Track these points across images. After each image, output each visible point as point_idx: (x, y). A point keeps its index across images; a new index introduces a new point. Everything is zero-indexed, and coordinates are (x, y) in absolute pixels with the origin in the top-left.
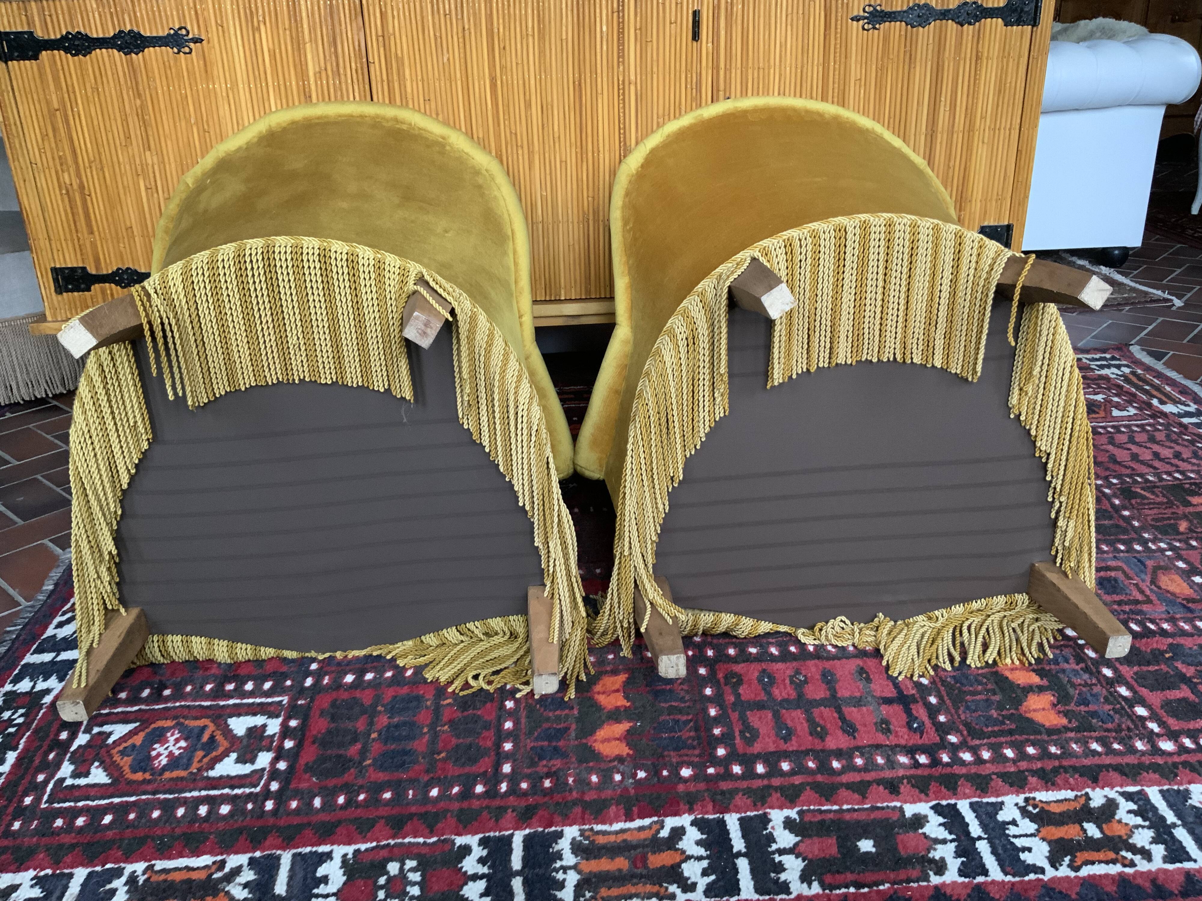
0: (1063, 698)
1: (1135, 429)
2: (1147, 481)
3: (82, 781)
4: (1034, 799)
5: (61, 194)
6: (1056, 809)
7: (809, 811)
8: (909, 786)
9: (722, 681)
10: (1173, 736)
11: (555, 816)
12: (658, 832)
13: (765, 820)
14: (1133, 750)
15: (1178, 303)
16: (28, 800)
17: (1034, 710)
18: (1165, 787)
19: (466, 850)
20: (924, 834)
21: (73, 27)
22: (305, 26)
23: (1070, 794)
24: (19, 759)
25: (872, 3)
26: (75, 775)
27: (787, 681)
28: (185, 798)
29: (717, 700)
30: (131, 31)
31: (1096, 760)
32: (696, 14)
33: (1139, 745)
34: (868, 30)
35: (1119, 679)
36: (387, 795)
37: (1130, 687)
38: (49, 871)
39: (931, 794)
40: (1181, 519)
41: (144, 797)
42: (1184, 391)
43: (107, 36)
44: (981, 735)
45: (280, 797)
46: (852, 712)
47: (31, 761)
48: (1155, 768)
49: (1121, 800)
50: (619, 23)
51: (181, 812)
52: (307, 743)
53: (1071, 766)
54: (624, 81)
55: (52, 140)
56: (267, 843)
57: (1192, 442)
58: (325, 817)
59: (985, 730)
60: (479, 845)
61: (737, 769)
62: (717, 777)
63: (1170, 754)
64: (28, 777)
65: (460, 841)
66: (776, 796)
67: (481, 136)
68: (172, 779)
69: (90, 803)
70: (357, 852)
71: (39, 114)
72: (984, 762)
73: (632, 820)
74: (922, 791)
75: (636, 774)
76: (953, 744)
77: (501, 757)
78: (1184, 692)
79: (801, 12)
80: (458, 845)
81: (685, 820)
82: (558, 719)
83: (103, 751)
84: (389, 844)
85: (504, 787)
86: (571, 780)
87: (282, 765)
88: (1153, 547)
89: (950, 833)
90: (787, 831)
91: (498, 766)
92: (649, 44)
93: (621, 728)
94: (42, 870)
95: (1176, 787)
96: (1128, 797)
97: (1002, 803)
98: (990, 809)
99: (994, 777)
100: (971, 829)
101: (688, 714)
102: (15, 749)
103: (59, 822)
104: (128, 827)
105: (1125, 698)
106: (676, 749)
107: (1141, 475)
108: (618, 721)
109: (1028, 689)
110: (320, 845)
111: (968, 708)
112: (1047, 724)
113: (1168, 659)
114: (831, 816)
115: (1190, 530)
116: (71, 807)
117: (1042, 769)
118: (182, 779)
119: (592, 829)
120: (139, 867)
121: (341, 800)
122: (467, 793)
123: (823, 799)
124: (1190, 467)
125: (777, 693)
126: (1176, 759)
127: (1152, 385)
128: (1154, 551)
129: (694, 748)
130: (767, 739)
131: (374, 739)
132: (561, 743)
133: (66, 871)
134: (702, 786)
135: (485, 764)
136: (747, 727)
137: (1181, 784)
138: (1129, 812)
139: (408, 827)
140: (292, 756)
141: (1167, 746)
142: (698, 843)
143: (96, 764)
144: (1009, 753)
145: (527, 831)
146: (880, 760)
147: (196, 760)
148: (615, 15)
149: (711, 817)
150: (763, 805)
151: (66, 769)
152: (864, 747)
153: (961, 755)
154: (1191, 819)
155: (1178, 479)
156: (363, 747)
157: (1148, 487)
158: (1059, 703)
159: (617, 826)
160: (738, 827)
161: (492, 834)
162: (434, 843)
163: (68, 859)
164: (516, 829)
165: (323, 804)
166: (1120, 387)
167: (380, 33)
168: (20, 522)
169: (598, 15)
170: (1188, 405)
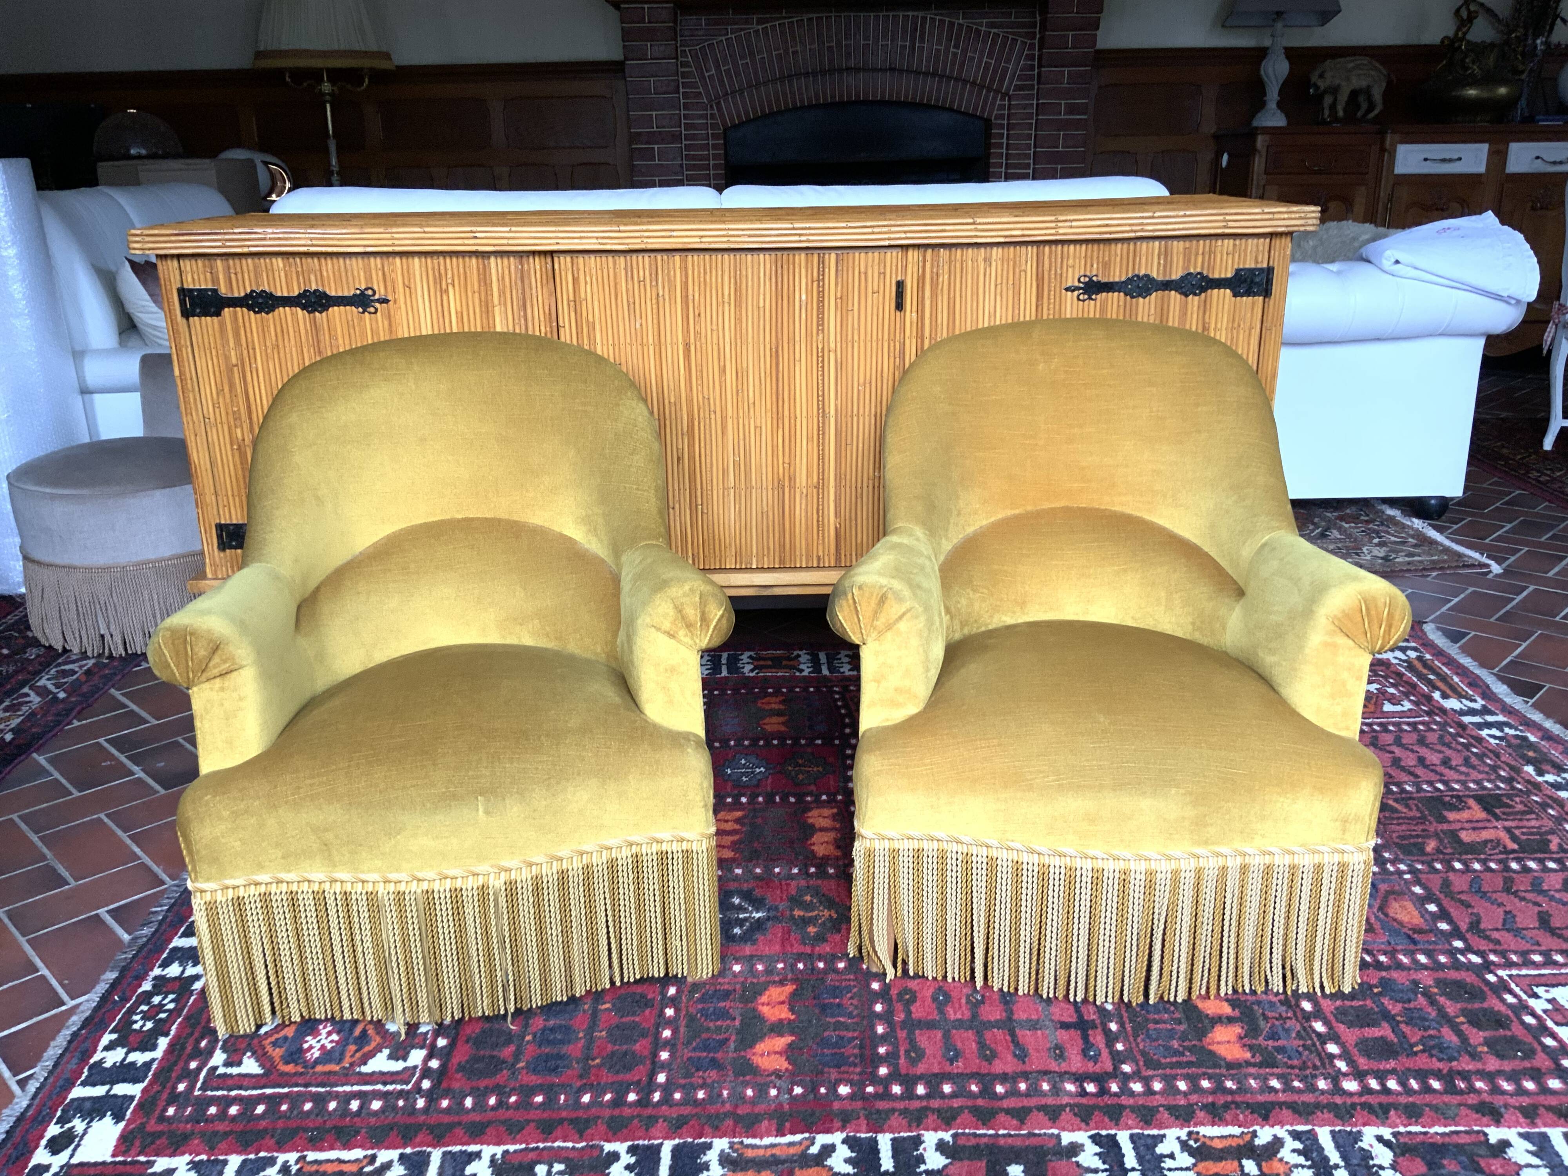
0: (1253, 1030)
1: (1406, 727)
2: (1403, 791)
3: (234, 1071)
4: (1198, 1133)
5: (232, 449)
6: (1217, 1144)
7: (963, 1134)
8: (1071, 1115)
9: (894, 997)
10: (1359, 1075)
11: (706, 1127)
12: (808, 1148)
13: (917, 1141)
14: (1313, 1088)
15: (1496, 568)
16: (181, 1087)
17: (1218, 1043)
18: (1337, 1128)
19: (614, 1157)
20: (1077, 1163)
21: (258, 285)
22: (495, 289)
23: (1236, 1130)
24: (171, 1045)
25: (1088, 274)
26: (227, 1064)
27: (963, 1001)
28: (337, 1092)
29: (886, 1017)
30: (316, 291)
31: (1271, 1097)
32: (900, 285)
33: (1322, 1084)
34: (1084, 301)
35: (1318, 1014)
36: (539, 1099)
37: (1326, 1023)
38: (204, 1157)
39: (1092, 1124)
40: (1429, 837)
41: (296, 1089)
42: (1475, 683)
43: (291, 295)
44: (1157, 1065)
45: (432, 1096)
46: (1025, 1035)
47: (183, 1048)
48: (1333, 1108)
49: (1288, 1140)
50: (819, 292)
51: (332, 1105)
52: (459, 1043)
53: (1243, 1103)
54: (823, 348)
55: (227, 395)
56: (418, 1140)
57: (1467, 746)
58: (477, 1117)
59: (1163, 1061)
60: (628, 1152)
61: (896, 1089)
62: (876, 1096)
63: (1351, 1094)
64: (181, 1064)
65: (608, 1147)
66: (931, 1118)
67: (672, 400)
68: (325, 1073)
69: (243, 1093)
70: (506, 1152)
71: (217, 369)
72: (1153, 1093)
73: (784, 1135)
74: (1082, 1121)
75: (792, 1090)
76: (1125, 1074)
77: (656, 1066)
78: (1384, 1031)
79: (1011, 282)
80: (606, 1151)
81: (836, 1138)
82: (719, 1029)
83: (256, 1041)
84: (537, 1148)
85: (657, 1096)
86: (725, 1093)
87: (434, 1064)
88: (1392, 869)
89: (1104, 1163)
90: (938, 1153)
91: (652, 1075)
92: (850, 313)
93: (782, 1042)
94: (197, 1155)
95: (1348, 1129)
96: (1296, 1136)
97: (1164, 1136)
98: (1149, 1141)
99: (1161, 1109)
100: (1126, 1160)
101: (855, 1030)
102: (166, 1034)
103: (213, 1110)
104: (280, 1118)
105: (1319, 1035)
106: (838, 1066)
107: (1397, 784)
108: (781, 1035)
109: (1217, 1020)
110: (469, 1144)
111: (1148, 1036)
112: (1229, 1057)
113: (1376, 994)
114: (985, 1140)
115: (1438, 851)
116: (224, 1096)
117: (1213, 1104)
118: (335, 1073)
119: (742, 1142)
120: (292, 1157)
121: (492, 1101)
122: (619, 1101)
123: (980, 1123)
124: (1456, 776)
125: (952, 1014)
126: (1356, 1099)
127: (1438, 674)
128: (1392, 873)
129: (855, 1065)
130: (932, 1060)
131: (528, 1042)
132: (719, 1055)
133: (221, 1158)
134: (859, 1104)
135: (640, 1073)
136: (913, 1045)
137: (1356, 1126)
138: (1294, 1151)
139: (559, 1132)
140: (445, 1055)
141: (1351, 1085)
142: (847, 1161)
143: (249, 1054)
144: (1182, 1085)
145: (677, 1141)
146: (1045, 1086)
147: (348, 1055)
148: (815, 284)
149: (863, 1135)
150: (918, 1126)
151: (218, 1058)
152: (1031, 1073)
153: (1132, 1085)
154: (1355, 1162)
155: (1439, 790)
156: (517, 1049)
157: (1403, 799)
158: (1246, 1036)
159: (767, 1141)
160: (889, 1147)
161: (641, 1142)
162: (583, 1148)
163: (223, 1146)
164: (665, 1138)
165: (475, 1104)
166: (1400, 675)
167: (571, 298)
168: (162, 792)
169: (797, 283)
170: (1475, 701)
